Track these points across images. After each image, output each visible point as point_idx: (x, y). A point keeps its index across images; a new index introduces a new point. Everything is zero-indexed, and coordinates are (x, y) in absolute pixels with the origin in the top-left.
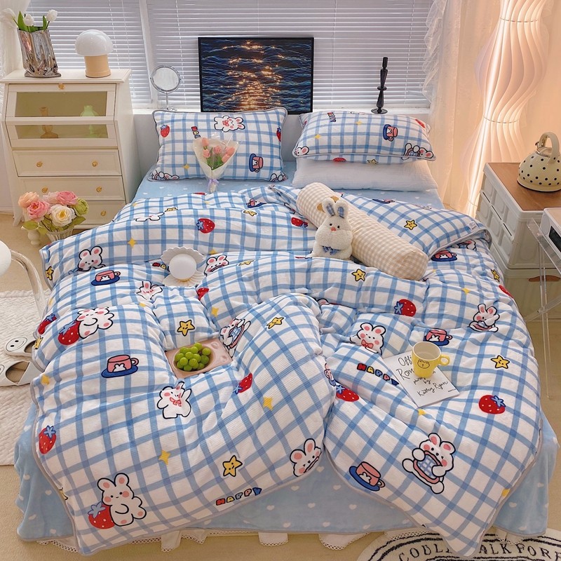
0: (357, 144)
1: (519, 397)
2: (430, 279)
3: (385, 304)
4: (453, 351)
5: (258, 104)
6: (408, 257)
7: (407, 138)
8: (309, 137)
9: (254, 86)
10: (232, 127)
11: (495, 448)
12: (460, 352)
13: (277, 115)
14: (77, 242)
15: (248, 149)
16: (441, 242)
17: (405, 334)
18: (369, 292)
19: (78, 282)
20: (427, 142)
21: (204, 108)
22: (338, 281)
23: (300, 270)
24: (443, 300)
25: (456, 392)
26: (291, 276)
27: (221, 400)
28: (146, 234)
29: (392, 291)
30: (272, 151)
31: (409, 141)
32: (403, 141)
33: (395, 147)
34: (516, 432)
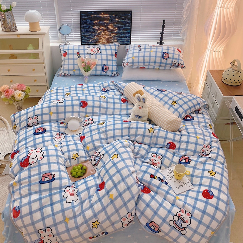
0: (151, 61)
1: (220, 190)
2: (182, 131)
3: (162, 144)
4: (191, 167)
5: (107, 41)
6: (173, 121)
7: (173, 58)
8: (129, 58)
9: (105, 33)
10: (95, 52)
11: (209, 215)
12: (194, 168)
13: (115, 46)
14: (27, 113)
15: (102, 62)
17: (171, 159)
18: (156, 138)
19: (27, 133)
20: (182, 60)
21: (82, 43)
22: (142, 133)
23: (125, 128)
24: (188, 142)
25: (192, 187)
26: (121, 131)
27: (91, 194)
28: (57, 109)
29: (166, 138)
30: (113, 63)
31: (174, 60)
32: (171, 60)
33: (167, 63)
34: (218, 207)
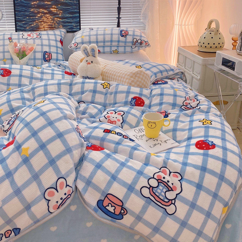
0: (106, 40)
1: (224, 139)
3: (124, 100)
4: (172, 120)
6: (138, 73)
7: (134, 35)
8: (77, 38)
10: (32, 37)
12: (176, 120)
13: (60, 32)
15: (42, 49)
16: (157, 75)
17: (138, 116)
18: (113, 95)
20: (145, 37)
22: (92, 88)
23: (65, 83)
24: (162, 95)
25: (177, 144)
29: (128, 92)
30: (57, 50)
31: (135, 37)
32: (131, 37)
33: (127, 41)
34: (227, 161)
